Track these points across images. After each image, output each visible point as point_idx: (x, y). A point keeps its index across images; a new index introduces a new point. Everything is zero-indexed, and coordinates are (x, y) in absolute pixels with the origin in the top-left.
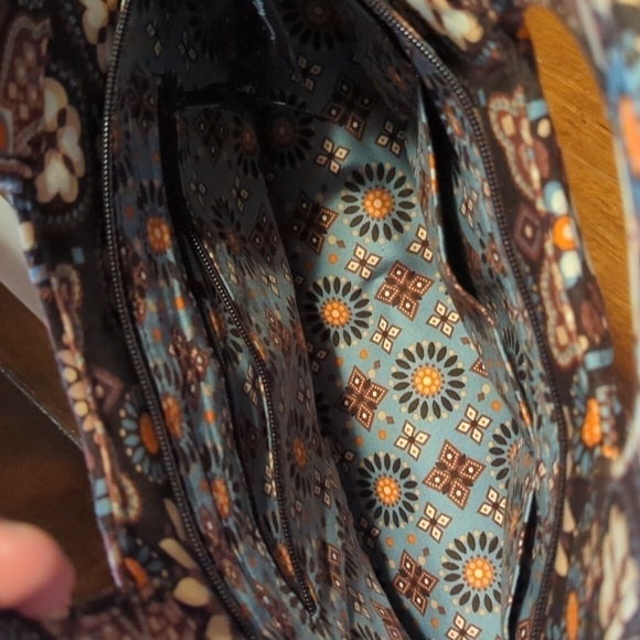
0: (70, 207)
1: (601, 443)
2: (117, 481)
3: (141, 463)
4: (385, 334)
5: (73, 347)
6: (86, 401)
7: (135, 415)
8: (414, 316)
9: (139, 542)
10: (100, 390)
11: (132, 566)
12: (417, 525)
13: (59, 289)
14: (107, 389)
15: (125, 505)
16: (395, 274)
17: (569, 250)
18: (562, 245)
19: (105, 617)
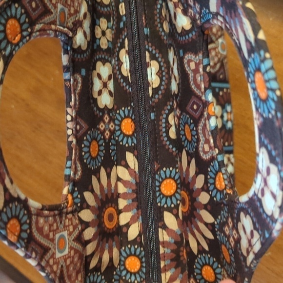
0: (83, 52)
1: (225, 188)
2: (75, 164)
3: (87, 159)
5: (73, 108)
7: (90, 140)
9: (76, 189)
10: (78, 127)
11: (70, 197)
13: (73, 83)
14: (81, 127)
15: (75, 173)
17: (213, 116)
18: (211, 113)
19: (52, 213)
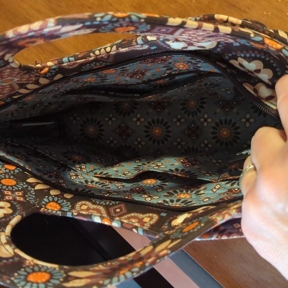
4: (179, 120)
6: (100, 54)
16: (200, 130)
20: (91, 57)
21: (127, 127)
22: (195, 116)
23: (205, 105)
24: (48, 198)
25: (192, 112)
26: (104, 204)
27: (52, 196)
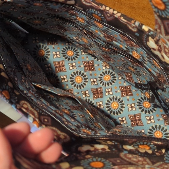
3: (91, 11)
4: (94, 82)
5: (119, 17)
6: (108, 11)
7: (101, 17)
8: (91, 90)
12: (59, 52)
13: (132, 25)
14: (108, 17)
16: (101, 95)
20: (102, 7)
21: (63, 66)
22: (104, 86)
23: (113, 84)
24: (6, 86)
25: (104, 82)
26: (38, 111)
27: (9, 86)
